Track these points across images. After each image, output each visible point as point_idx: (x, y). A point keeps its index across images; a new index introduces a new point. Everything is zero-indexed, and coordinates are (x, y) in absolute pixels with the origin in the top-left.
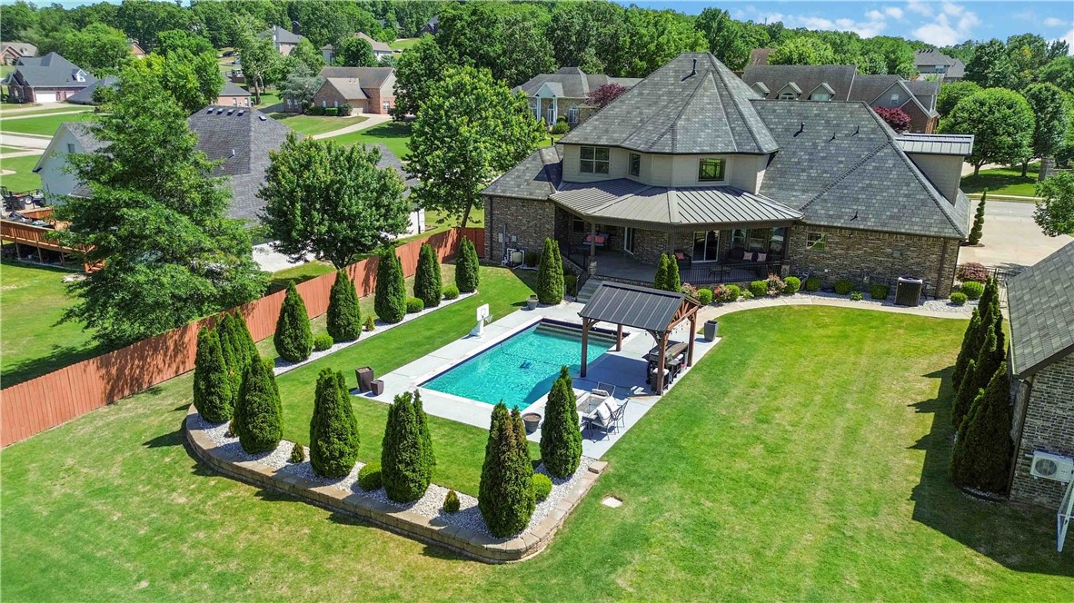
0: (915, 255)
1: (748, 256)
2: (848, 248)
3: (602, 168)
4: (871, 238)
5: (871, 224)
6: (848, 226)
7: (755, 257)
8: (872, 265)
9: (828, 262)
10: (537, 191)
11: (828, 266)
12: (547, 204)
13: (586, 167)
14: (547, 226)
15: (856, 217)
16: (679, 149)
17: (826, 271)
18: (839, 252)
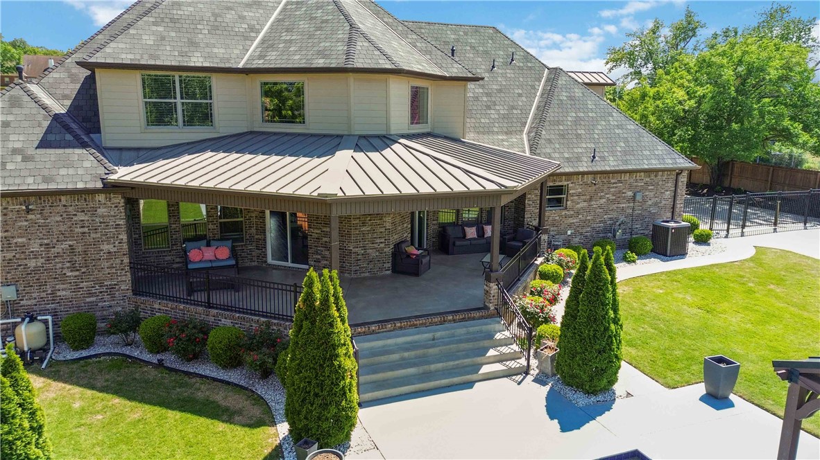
0: (652, 194)
1: (471, 232)
2: (591, 200)
3: (201, 115)
4: (613, 181)
5: (611, 164)
6: (590, 169)
7: (481, 233)
8: (614, 215)
9: (571, 220)
10: (63, 172)
11: (570, 226)
12: (101, 197)
13: (160, 116)
14: (105, 247)
15: (594, 157)
16: (359, 64)
17: (569, 233)
18: (581, 205)
